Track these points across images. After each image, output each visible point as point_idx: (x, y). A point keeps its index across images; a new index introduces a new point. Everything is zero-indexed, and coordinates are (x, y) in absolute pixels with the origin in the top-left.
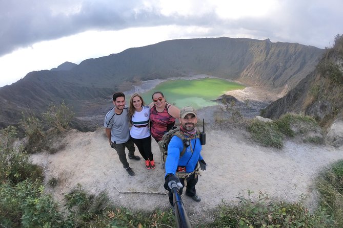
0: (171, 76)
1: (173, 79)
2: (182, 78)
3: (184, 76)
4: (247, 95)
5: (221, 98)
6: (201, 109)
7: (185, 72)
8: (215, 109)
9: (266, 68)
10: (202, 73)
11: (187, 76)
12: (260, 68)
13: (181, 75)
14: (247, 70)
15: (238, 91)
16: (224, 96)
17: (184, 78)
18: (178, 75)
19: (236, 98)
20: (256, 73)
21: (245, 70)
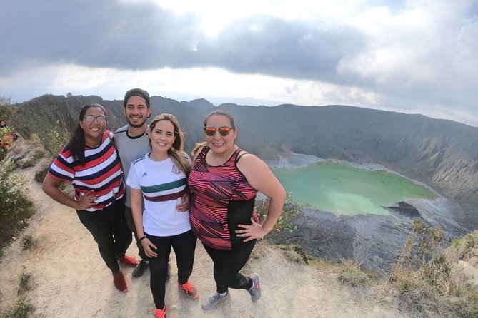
0: (333, 156)
1: (335, 161)
2: (347, 163)
3: (350, 160)
4: (437, 211)
5: (397, 206)
6: (362, 215)
7: (354, 155)
8: (384, 222)
9: (475, 172)
10: (378, 163)
11: (356, 162)
12: (466, 170)
13: (347, 159)
14: (445, 171)
15: (426, 201)
16: (402, 204)
17: (351, 164)
18: (343, 157)
19: (419, 210)
20: (458, 178)
21: (442, 171)
